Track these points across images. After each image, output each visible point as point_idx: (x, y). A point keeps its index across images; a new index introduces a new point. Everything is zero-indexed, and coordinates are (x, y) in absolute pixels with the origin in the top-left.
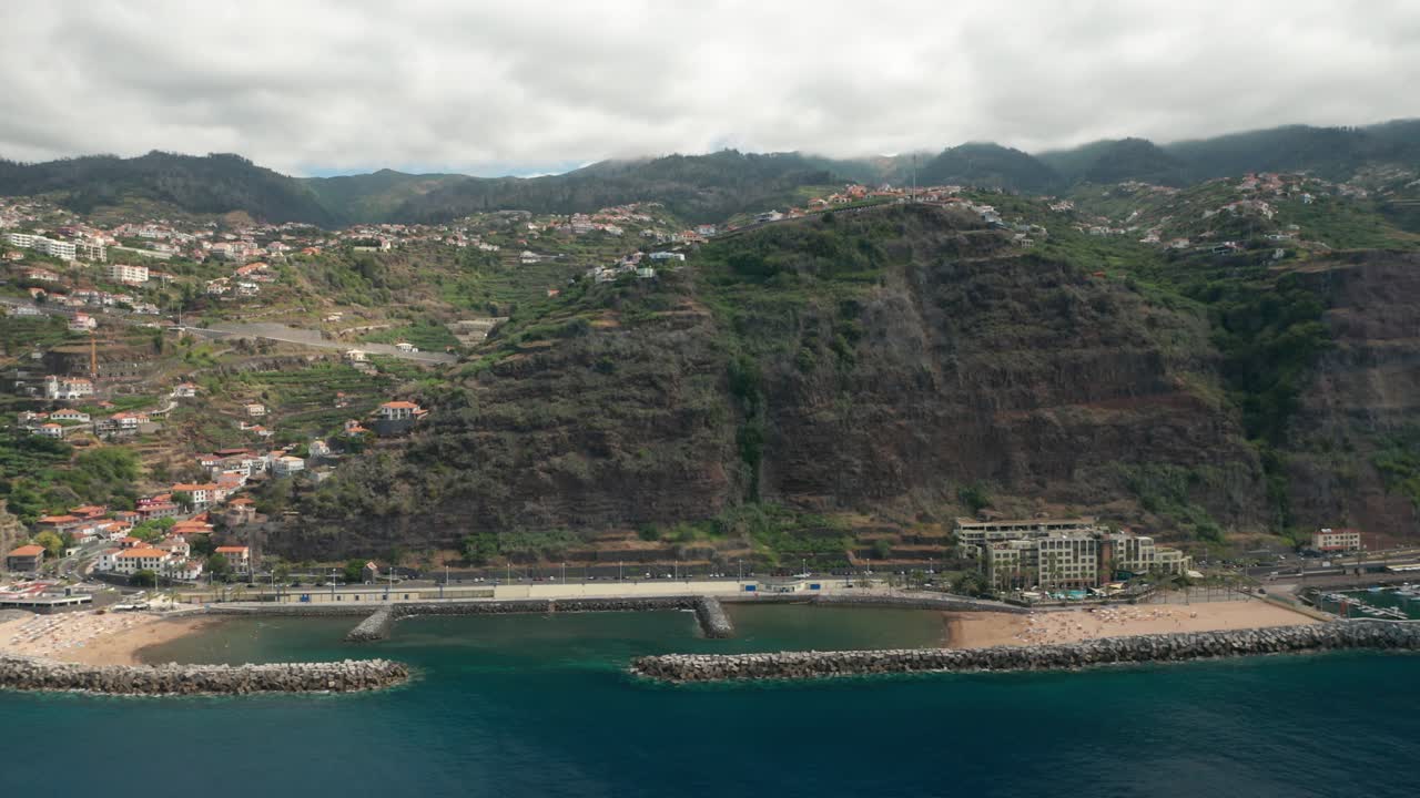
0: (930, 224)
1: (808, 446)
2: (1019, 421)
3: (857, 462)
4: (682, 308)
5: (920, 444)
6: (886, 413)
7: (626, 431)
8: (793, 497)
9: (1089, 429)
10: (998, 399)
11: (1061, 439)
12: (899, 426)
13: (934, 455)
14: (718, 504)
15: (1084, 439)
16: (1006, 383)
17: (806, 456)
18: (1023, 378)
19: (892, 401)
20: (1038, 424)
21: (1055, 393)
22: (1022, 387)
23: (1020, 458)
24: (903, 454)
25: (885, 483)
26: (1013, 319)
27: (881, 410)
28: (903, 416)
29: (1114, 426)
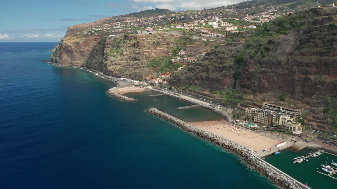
0: (315, 14)
1: (246, 77)
2: (302, 78)
3: (256, 83)
4: (239, 41)
5: (274, 81)
6: (267, 71)
7: (213, 69)
8: (242, 89)
9: (323, 83)
10: (297, 70)
11: (312, 85)
12: (270, 75)
13: (277, 84)
14: (225, 87)
15: (320, 86)
16: (301, 66)
17: (246, 79)
18: (307, 65)
19: (271, 68)
20: (307, 79)
21: (318, 70)
22: (306, 68)
23: (298, 89)
24: (269, 83)
25: (262, 89)
26: (315, 46)
27: (267, 70)
28: (272, 72)
29: (333, 83)
